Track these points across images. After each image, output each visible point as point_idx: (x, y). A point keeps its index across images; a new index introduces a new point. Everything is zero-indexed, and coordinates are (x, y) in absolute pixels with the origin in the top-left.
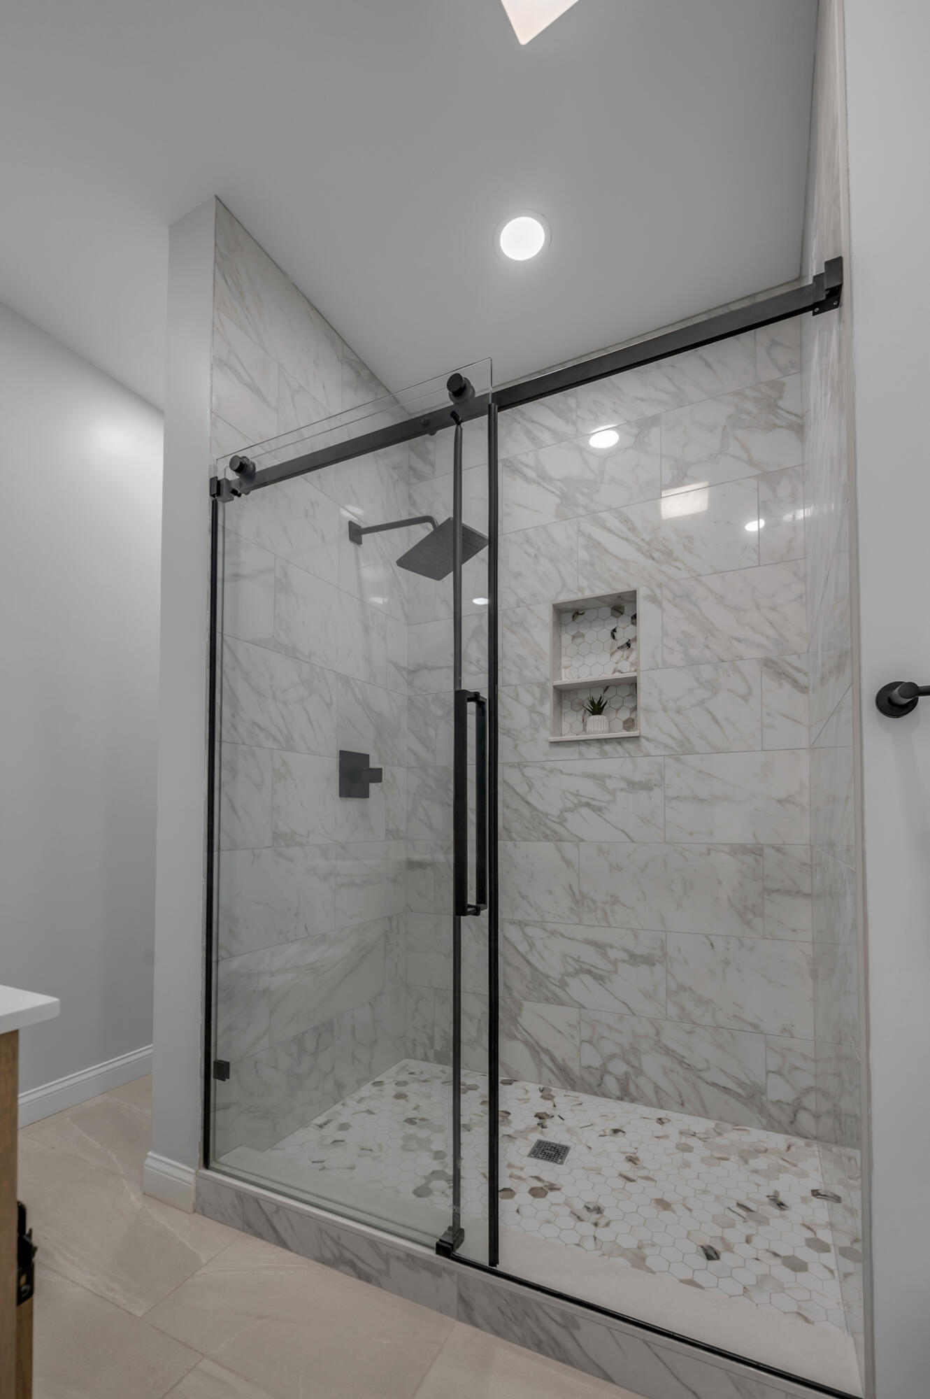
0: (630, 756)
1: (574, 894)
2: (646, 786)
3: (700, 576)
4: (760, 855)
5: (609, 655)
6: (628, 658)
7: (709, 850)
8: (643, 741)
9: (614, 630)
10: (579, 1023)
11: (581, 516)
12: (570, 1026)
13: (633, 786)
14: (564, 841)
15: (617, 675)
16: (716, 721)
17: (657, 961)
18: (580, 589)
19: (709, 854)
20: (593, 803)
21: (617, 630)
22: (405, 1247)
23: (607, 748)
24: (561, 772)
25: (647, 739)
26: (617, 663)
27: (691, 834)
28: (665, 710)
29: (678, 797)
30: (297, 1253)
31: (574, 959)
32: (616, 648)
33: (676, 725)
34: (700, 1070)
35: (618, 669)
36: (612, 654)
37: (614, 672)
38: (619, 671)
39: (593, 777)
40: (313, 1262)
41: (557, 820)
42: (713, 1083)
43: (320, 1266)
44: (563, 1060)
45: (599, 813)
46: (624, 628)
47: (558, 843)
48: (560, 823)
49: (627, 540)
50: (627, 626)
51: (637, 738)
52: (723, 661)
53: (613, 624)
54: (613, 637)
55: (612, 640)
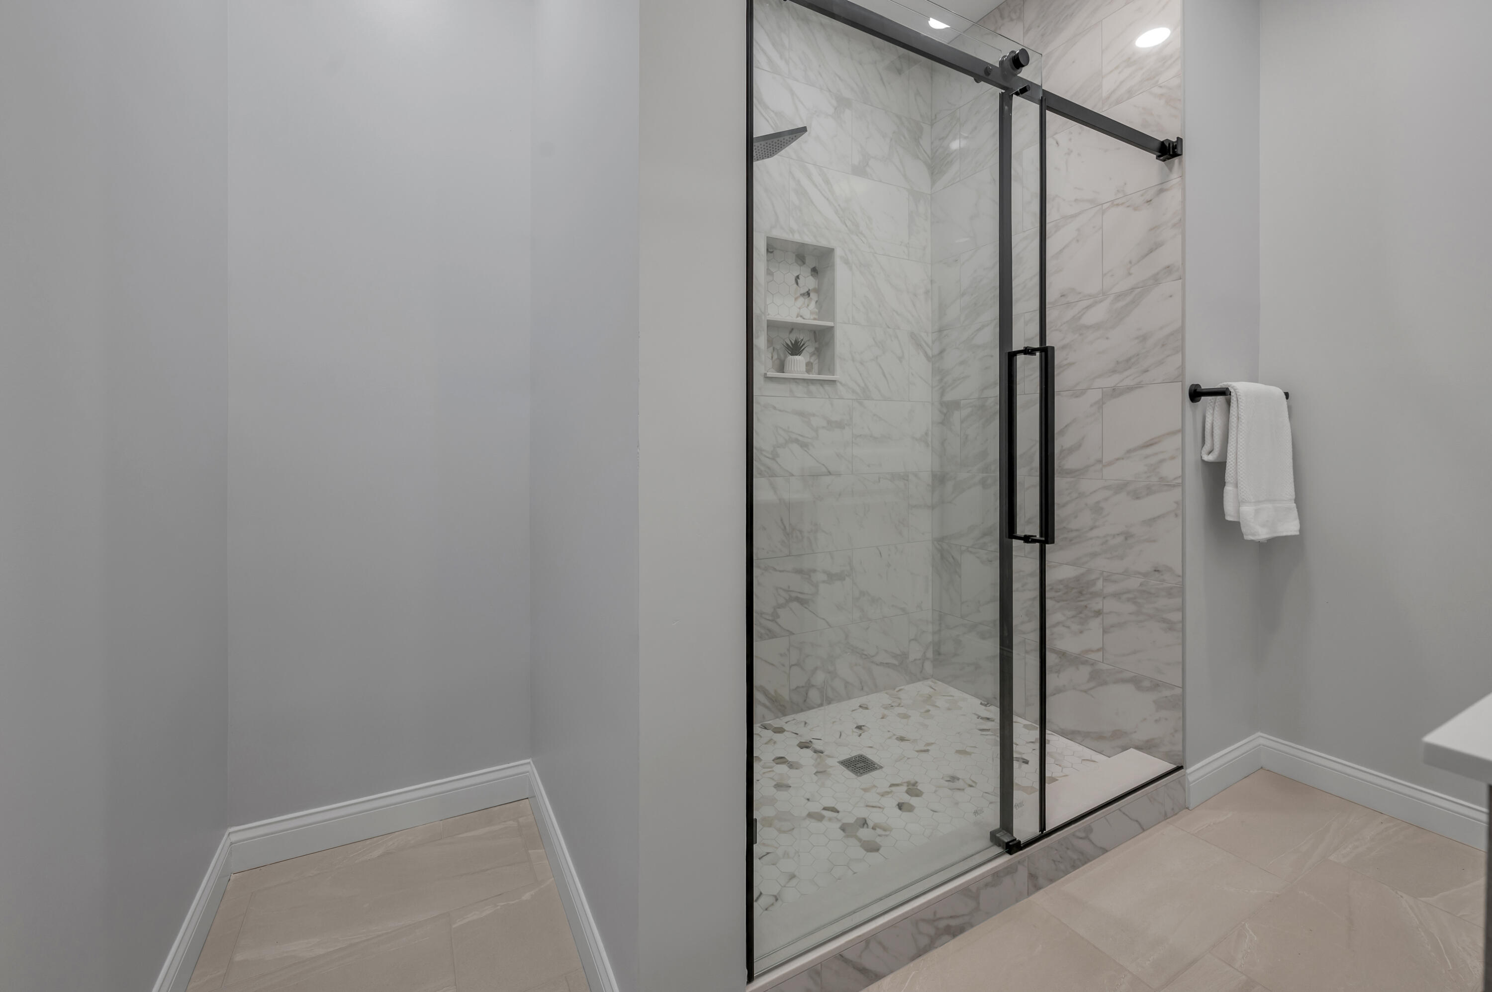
0: (829, 398)
1: (785, 527)
2: (840, 425)
3: (876, 253)
4: (907, 480)
5: (794, 299)
6: (808, 305)
7: (879, 478)
8: (838, 384)
9: (798, 277)
10: (788, 650)
11: (791, 159)
12: (781, 655)
13: (832, 425)
14: (777, 476)
15: (800, 320)
16: (885, 376)
17: (846, 575)
18: (792, 231)
19: (879, 481)
20: (800, 438)
21: (800, 277)
22: (987, 871)
23: (813, 388)
24: (775, 408)
25: (841, 383)
26: (800, 308)
27: (869, 466)
28: (853, 360)
29: (861, 435)
30: (892, 972)
31: (784, 590)
32: (799, 294)
33: (861, 375)
34: (873, 656)
35: (801, 314)
36: (796, 299)
37: (797, 317)
38: (801, 316)
39: (801, 414)
40: (912, 965)
41: (770, 456)
42: (881, 663)
43: (919, 962)
44: (775, 691)
45: (806, 449)
46: (805, 278)
47: (770, 478)
48: (773, 459)
49: (828, 199)
50: (808, 276)
51: (834, 381)
52: (889, 327)
53: (797, 274)
54: (797, 283)
55: (795, 285)
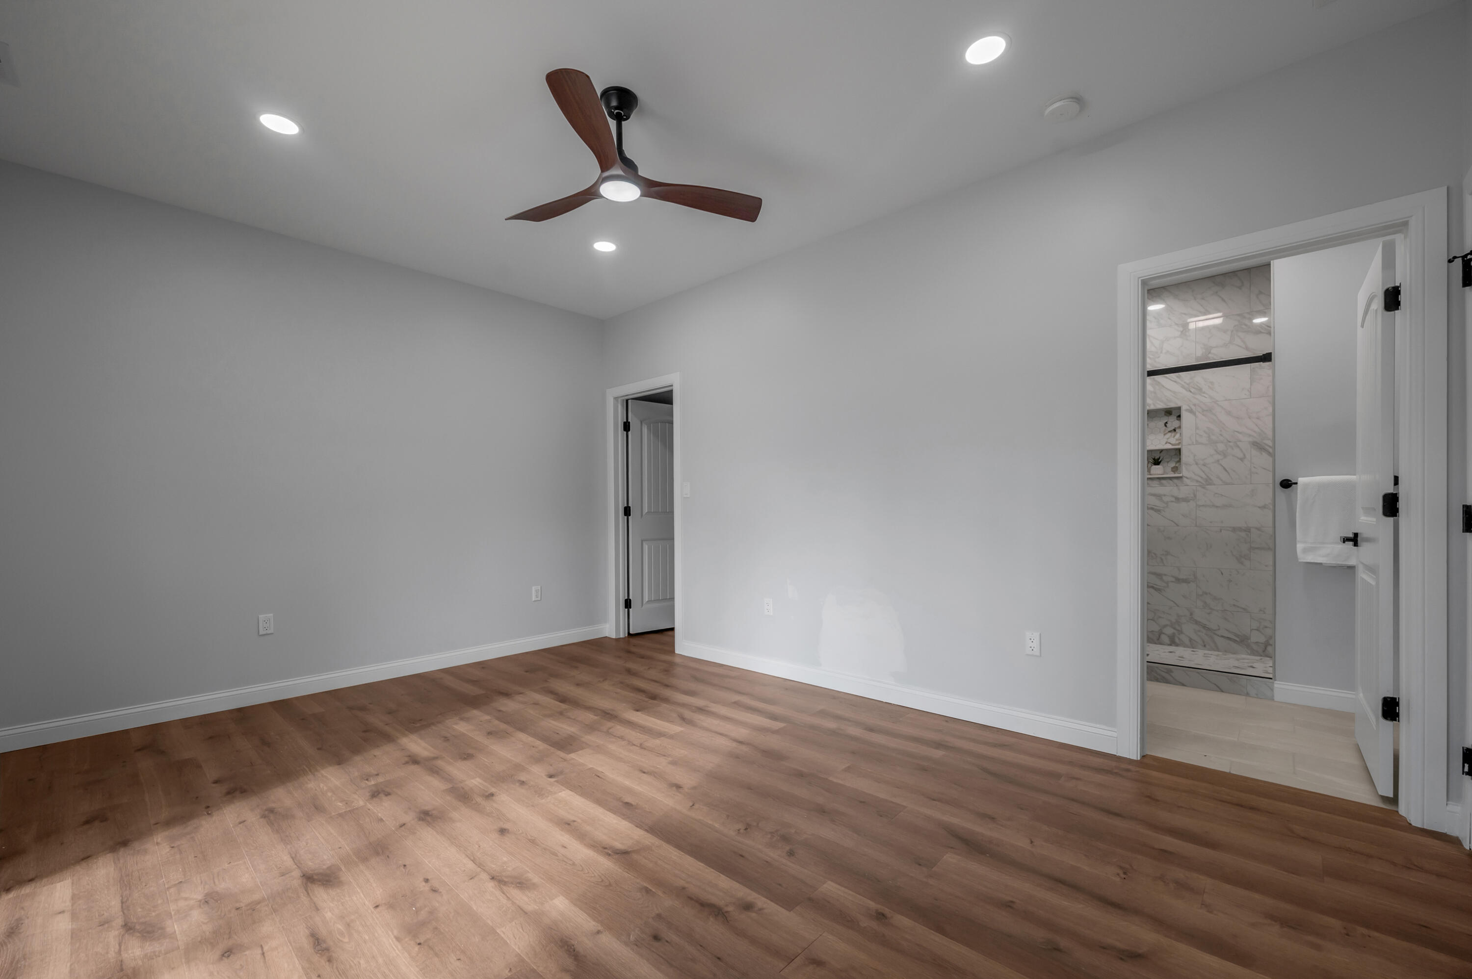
0: (1177, 486)
2: (1186, 500)
3: (1217, 401)
4: (1249, 532)
5: (1163, 435)
6: (1175, 437)
7: (1220, 530)
8: (1184, 479)
9: (1167, 423)
13: (1178, 499)
15: (1168, 446)
16: (1226, 470)
17: (1191, 581)
21: (1169, 423)
23: (1163, 482)
25: (1186, 477)
26: (1168, 439)
27: (1210, 522)
28: (1197, 464)
29: (1204, 505)
32: (1167, 432)
33: (1203, 471)
34: (1215, 630)
35: (1169, 442)
36: (1165, 435)
37: (1166, 445)
38: (1169, 444)
39: (1155, 495)
42: (1222, 635)
45: (1159, 513)
46: (1172, 422)
49: (1176, 382)
50: (1175, 422)
51: (1181, 477)
52: (1230, 442)
53: (1166, 421)
54: (1166, 426)
55: (1165, 427)
